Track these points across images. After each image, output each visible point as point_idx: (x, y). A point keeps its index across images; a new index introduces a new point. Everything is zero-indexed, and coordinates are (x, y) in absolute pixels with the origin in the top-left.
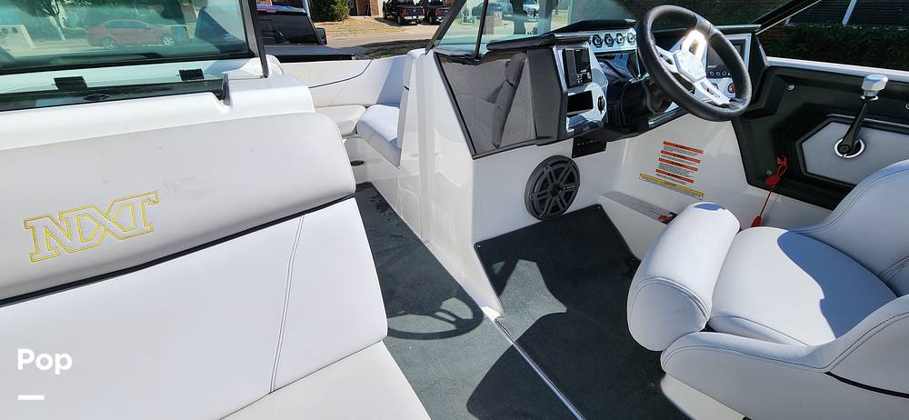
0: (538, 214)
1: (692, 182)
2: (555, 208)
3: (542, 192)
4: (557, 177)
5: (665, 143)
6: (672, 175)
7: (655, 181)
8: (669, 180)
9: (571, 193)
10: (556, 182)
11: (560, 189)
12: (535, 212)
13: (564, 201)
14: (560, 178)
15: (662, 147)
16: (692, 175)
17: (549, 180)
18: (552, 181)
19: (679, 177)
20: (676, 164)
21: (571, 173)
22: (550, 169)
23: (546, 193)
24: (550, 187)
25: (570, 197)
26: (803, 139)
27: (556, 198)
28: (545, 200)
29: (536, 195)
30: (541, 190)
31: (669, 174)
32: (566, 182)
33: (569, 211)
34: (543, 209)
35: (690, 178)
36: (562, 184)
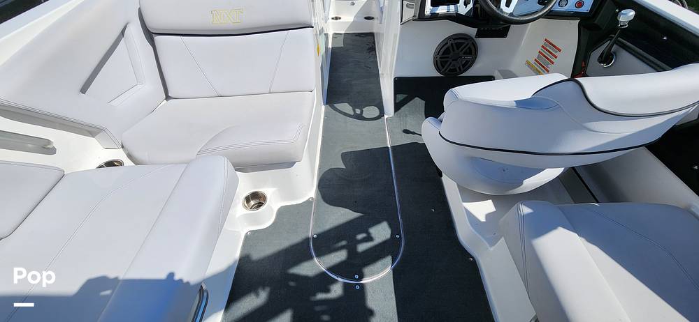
0: (440, 70)
1: (548, 71)
2: (453, 69)
3: (445, 56)
4: (458, 49)
5: (546, 40)
7: (530, 67)
8: (538, 68)
9: (469, 62)
10: (456, 51)
11: (459, 56)
12: (437, 67)
13: (461, 67)
14: (460, 49)
15: (543, 43)
16: (550, 67)
17: (450, 48)
18: (454, 50)
19: (544, 67)
20: (546, 57)
21: (469, 48)
22: (453, 42)
23: (448, 58)
24: (451, 54)
25: (467, 64)
27: (455, 63)
28: (447, 62)
29: (439, 56)
30: (443, 54)
31: (540, 64)
32: (464, 54)
34: (443, 67)
35: (548, 69)
36: (461, 54)
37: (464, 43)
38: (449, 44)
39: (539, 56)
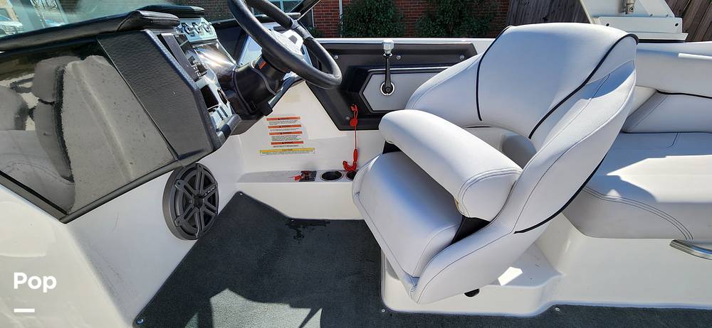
0: (193, 235)
1: (302, 142)
2: (207, 218)
3: (187, 210)
4: (193, 187)
6: (286, 143)
7: (275, 152)
8: (285, 147)
9: (214, 195)
10: (195, 193)
11: (201, 197)
12: (188, 235)
13: (212, 207)
14: (197, 186)
16: (300, 138)
18: (191, 194)
19: (292, 143)
20: (284, 133)
21: (206, 176)
22: (183, 183)
23: (191, 210)
24: (192, 201)
25: (213, 199)
26: (362, 89)
27: (203, 209)
28: (193, 216)
29: (181, 218)
30: (184, 208)
31: (283, 143)
32: (204, 189)
33: (220, 209)
34: (195, 226)
35: (300, 140)
36: (202, 192)
37: (195, 176)
38: (182, 190)
39: (273, 139)
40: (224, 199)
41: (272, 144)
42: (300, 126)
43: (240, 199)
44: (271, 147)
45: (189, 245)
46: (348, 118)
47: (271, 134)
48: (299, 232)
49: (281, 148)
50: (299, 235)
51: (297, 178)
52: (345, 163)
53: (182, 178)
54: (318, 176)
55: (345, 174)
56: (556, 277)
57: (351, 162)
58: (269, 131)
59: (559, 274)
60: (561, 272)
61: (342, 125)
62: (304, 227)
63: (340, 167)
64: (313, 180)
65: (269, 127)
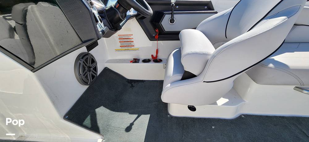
0: (87, 83)
1: (133, 46)
2: (93, 77)
3: (84, 73)
4: (87, 62)
6: (126, 46)
7: (122, 50)
8: (126, 48)
9: (96, 67)
10: (88, 65)
11: (90, 67)
12: (85, 83)
13: (95, 72)
14: (88, 62)
18: (86, 65)
19: (129, 46)
20: (126, 42)
21: (92, 58)
22: (82, 60)
23: (86, 72)
24: (86, 69)
25: (95, 69)
27: (91, 73)
28: (87, 75)
29: (82, 75)
30: (83, 71)
33: (98, 74)
34: (88, 80)
35: (133, 45)
36: (91, 65)
37: (87, 58)
38: (82, 63)
39: (121, 44)
40: (100, 70)
41: (120, 46)
42: (133, 38)
43: (106, 70)
44: (120, 48)
45: (86, 87)
46: (154, 35)
47: (120, 42)
48: (132, 85)
49: (124, 48)
50: (132, 86)
51: (131, 62)
52: (152, 56)
53: (82, 58)
54: (141, 61)
55: (152, 60)
56: (243, 103)
57: (155, 55)
58: (119, 40)
59: (245, 101)
60: (246, 101)
61: (151, 38)
62: (134, 83)
63: (150, 58)
64: (138, 62)
65: (119, 39)
